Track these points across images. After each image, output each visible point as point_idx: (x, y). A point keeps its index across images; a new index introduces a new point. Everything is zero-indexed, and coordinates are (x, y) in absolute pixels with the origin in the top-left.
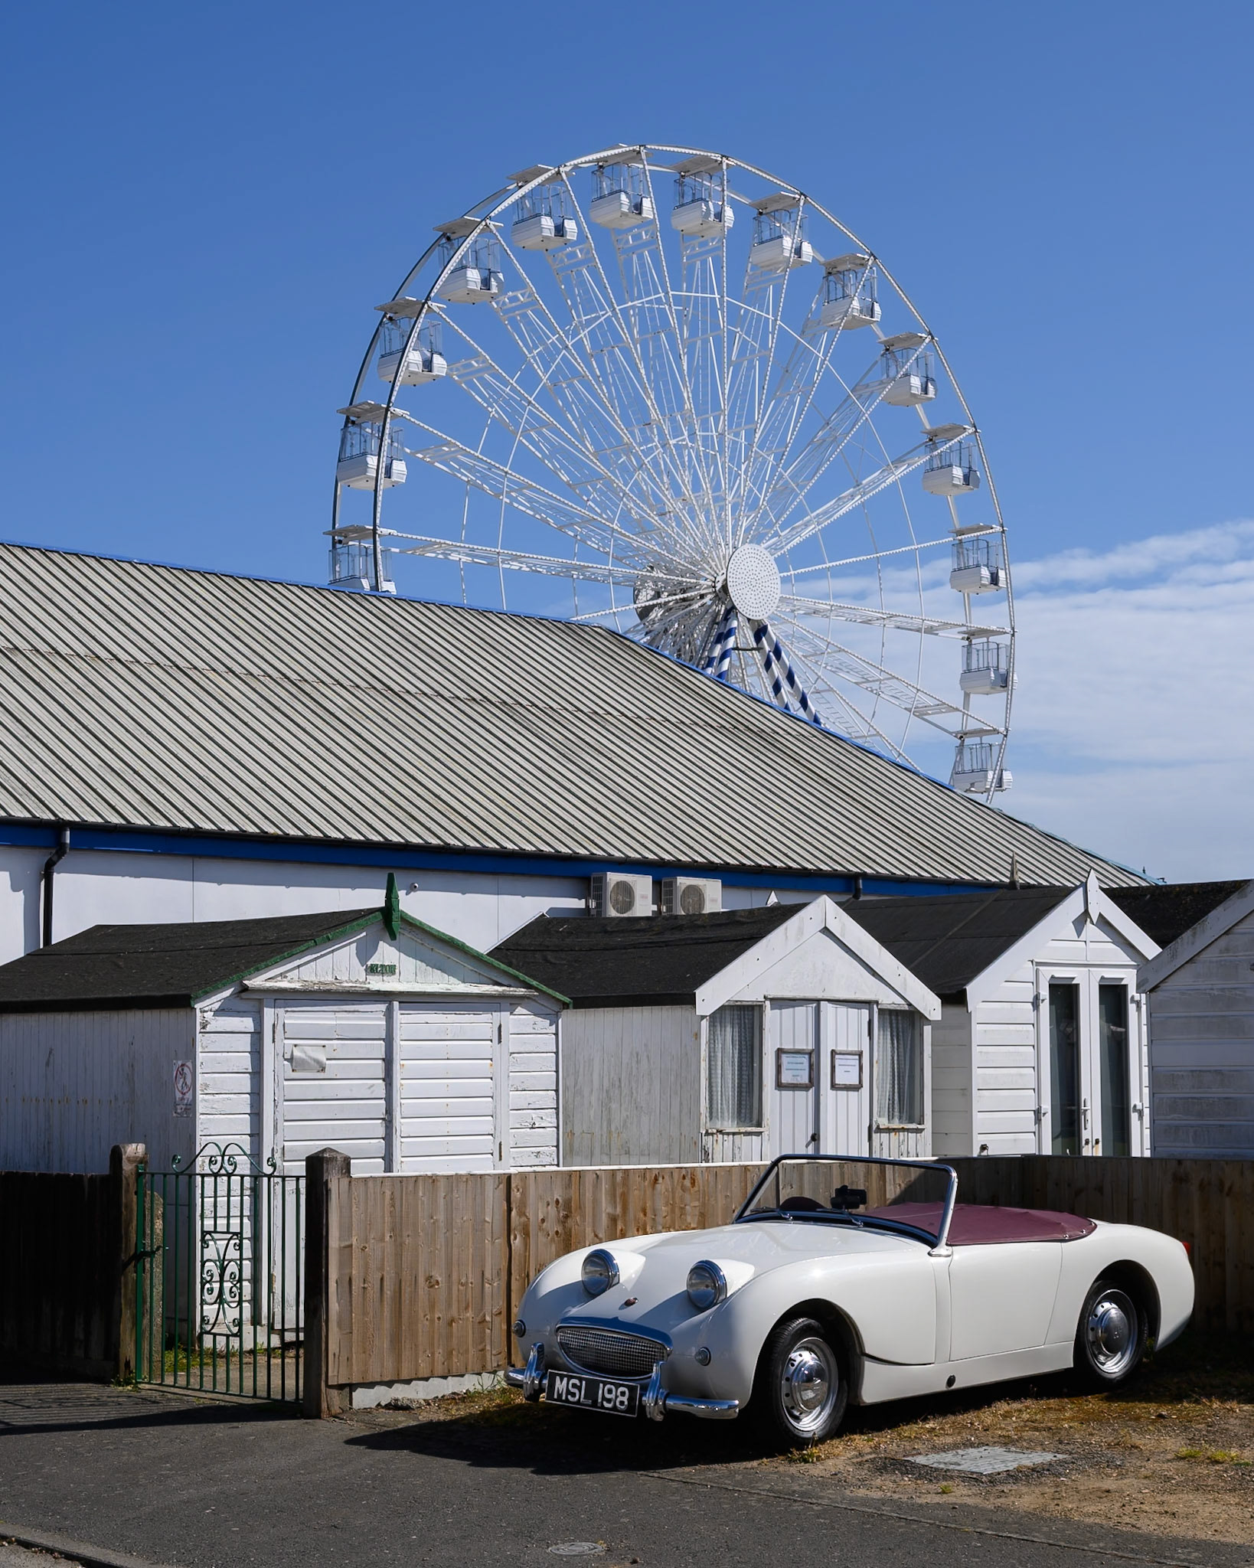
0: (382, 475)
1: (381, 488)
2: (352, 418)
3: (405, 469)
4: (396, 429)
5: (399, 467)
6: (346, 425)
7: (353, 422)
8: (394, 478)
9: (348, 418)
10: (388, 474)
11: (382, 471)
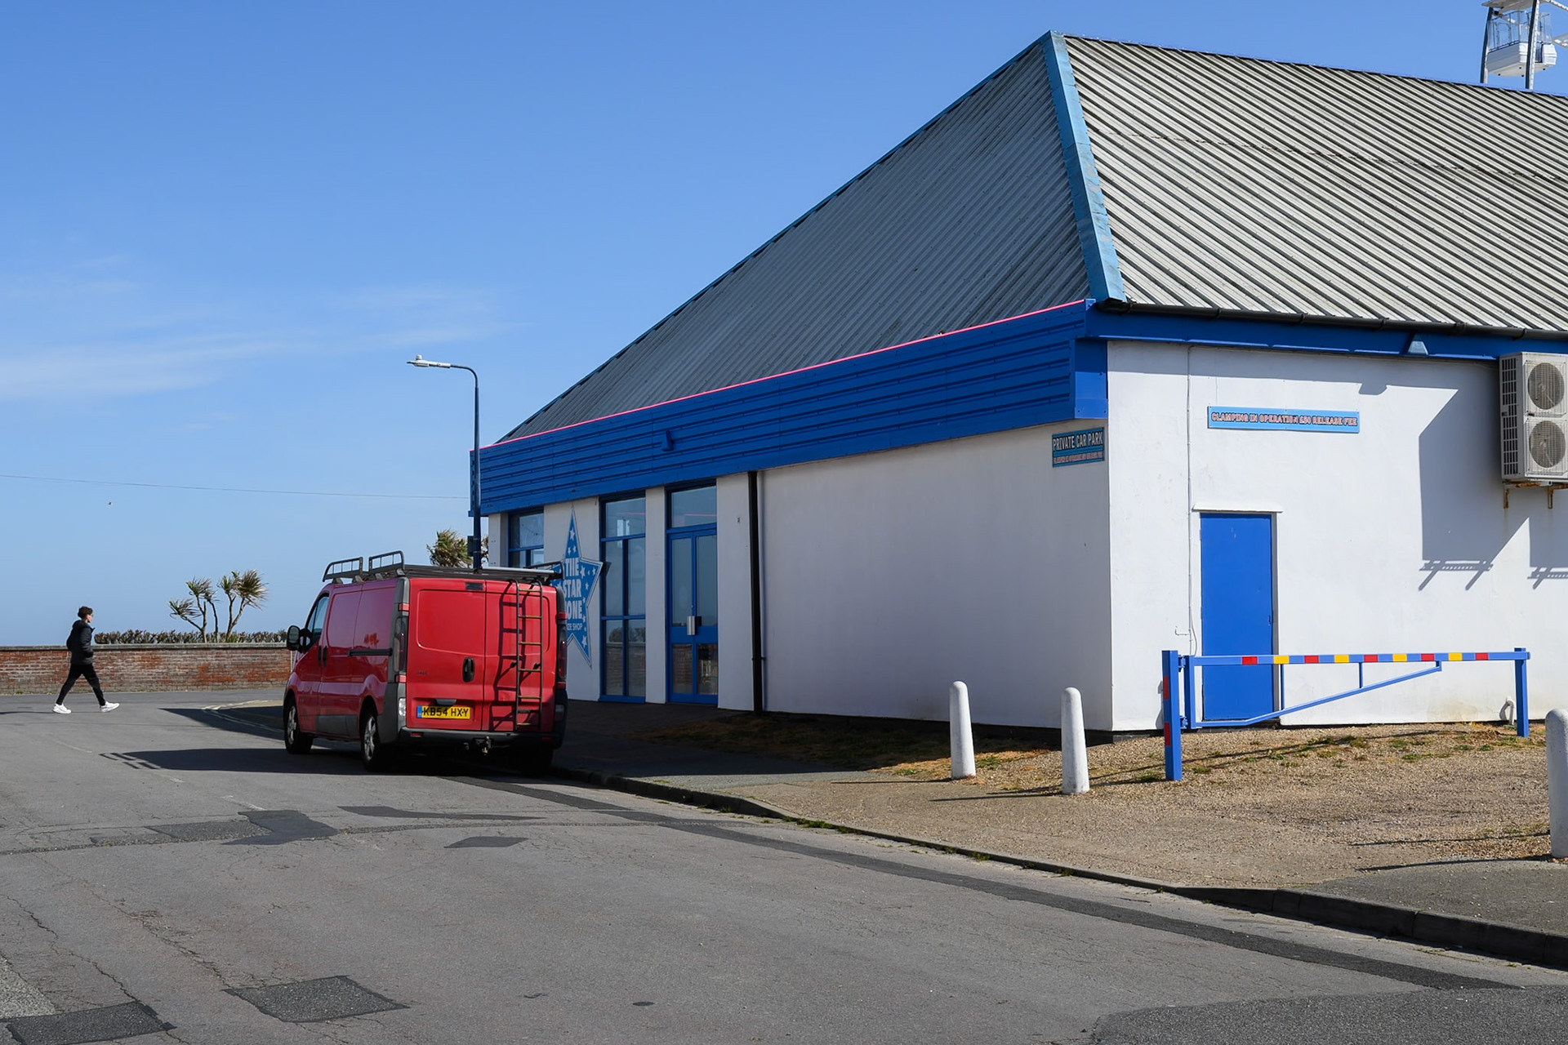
0: (1533, 60)
1: (1532, 72)
2: (1495, 9)
3: (1555, 52)
4: (1543, 14)
5: (1549, 51)
6: (1489, 18)
7: (1496, 13)
8: (1546, 62)
9: (1491, 9)
10: (1540, 59)
11: (1533, 55)
